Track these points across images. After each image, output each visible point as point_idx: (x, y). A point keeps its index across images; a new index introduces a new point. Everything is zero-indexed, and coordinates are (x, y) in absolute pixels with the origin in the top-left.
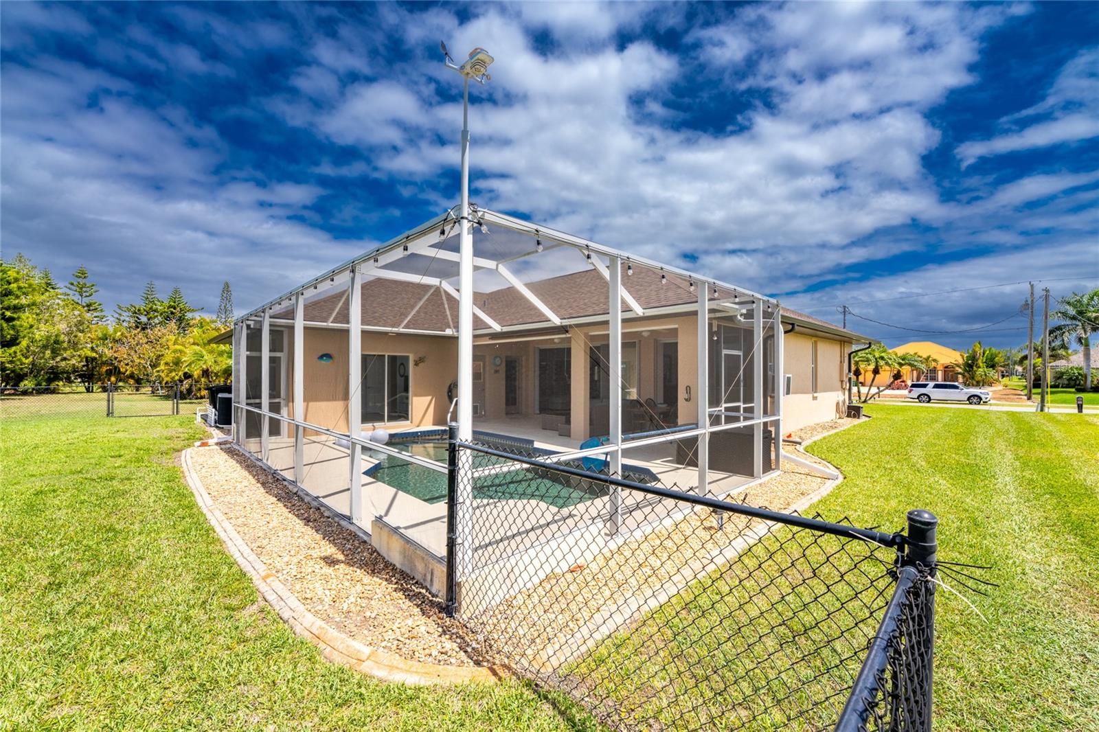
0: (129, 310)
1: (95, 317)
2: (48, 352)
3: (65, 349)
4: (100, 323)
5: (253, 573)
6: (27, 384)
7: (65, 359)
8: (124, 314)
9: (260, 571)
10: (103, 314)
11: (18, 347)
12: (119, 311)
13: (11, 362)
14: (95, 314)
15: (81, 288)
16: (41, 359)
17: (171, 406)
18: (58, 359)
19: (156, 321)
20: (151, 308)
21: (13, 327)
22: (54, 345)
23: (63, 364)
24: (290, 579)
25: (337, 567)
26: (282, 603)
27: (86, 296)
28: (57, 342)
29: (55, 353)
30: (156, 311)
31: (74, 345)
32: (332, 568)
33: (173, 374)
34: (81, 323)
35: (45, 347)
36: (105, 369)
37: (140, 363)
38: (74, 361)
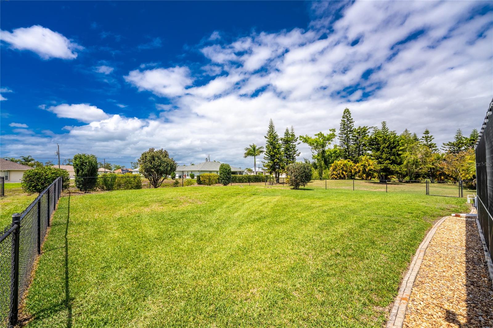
0: (448, 145)
1: (434, 150)
2: (414, 166)
3: (421, 165)
4: (435, 152)
5: (402, 293)
6: (407, 178)
7: (420, 169)
8: (446, 147)
9: (405, 294)
10: (436, 148)
11: (402, 165)
12: (444, 146)
13: (400, 171)
14: (433, 149)
15: (427, 138)
16: (412, 169)
17: (458, 192)
18: (418, 169)
19: (463, 148)
20: (460, 142)
21: (400, 158)
22: (416, 163)
23: (420, 171)
24: (413, 309)
25: (452, 324)
26: (394, 317)
27: (429, 141)
28: (417, 162)
29: (417, 167)
30: (463, 143)
31: (425, 163)
32: (447, 323)
33: (467, 176)
34: (427, 153)
35: (413, 164)
36: (438, 173)
37: (452, 170)
38: (425, 170)
